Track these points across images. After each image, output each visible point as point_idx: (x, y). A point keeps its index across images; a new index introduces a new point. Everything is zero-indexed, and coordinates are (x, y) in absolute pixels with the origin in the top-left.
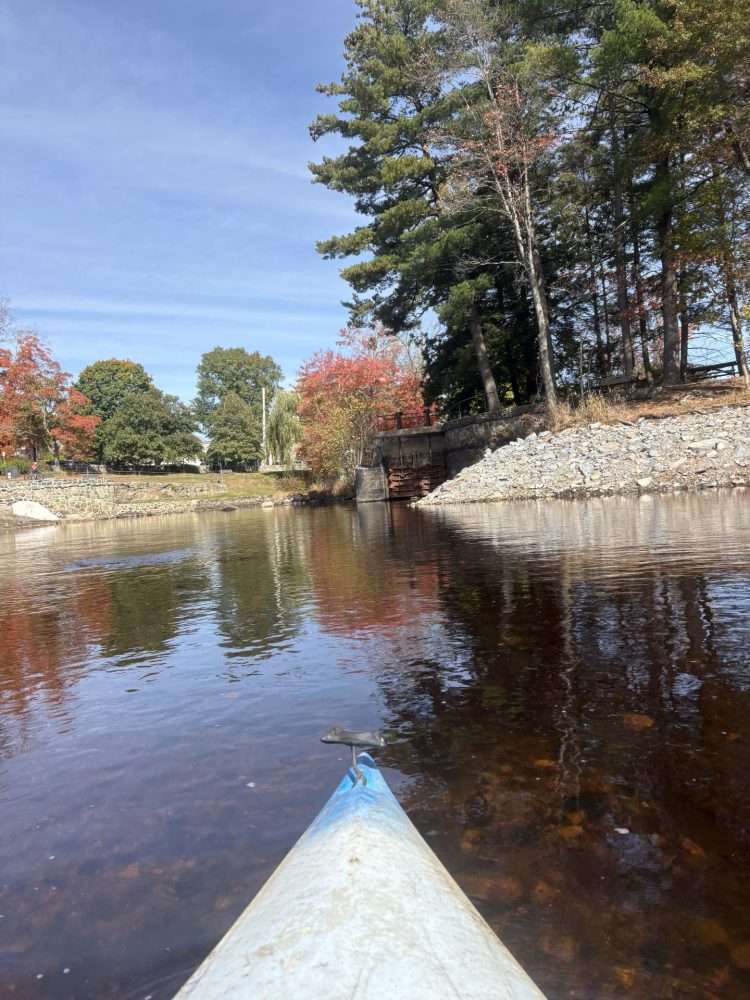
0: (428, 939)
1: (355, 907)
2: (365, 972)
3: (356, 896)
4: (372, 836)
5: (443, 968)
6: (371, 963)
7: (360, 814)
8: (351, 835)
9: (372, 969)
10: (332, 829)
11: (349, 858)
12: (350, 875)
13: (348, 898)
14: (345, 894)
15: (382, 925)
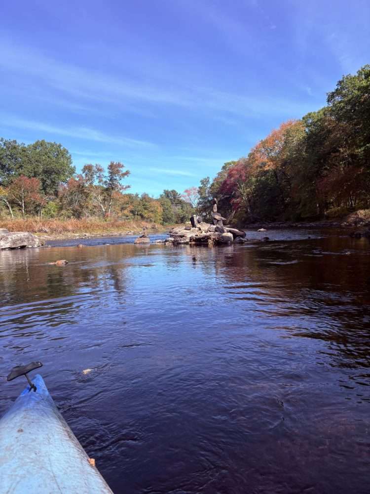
0: (51, 464)
1: (16, 453)
2: (14, 485)
3: (18, 448)
4: (32, 417)
5: (55, 477)
6: (18, 479)
7: (28, 407)
8: (22, 417)
9: (18, 483)
10: (12, 415)
11: (18, 429)
12: (16, 438)
13: (13, 450)
14: (12, 448)
15: (28, 460)
